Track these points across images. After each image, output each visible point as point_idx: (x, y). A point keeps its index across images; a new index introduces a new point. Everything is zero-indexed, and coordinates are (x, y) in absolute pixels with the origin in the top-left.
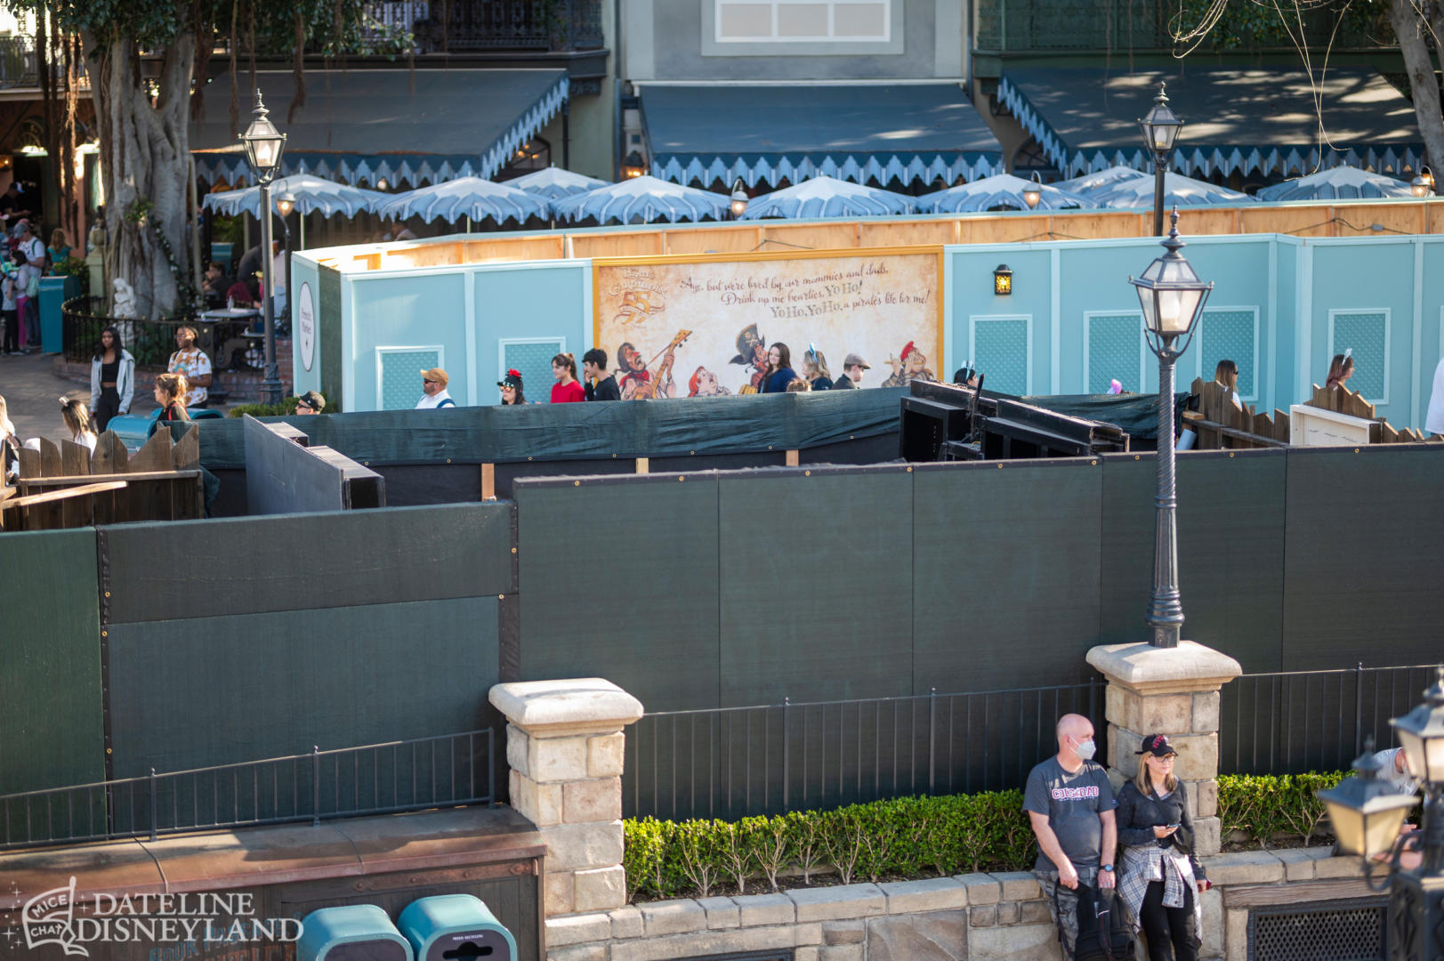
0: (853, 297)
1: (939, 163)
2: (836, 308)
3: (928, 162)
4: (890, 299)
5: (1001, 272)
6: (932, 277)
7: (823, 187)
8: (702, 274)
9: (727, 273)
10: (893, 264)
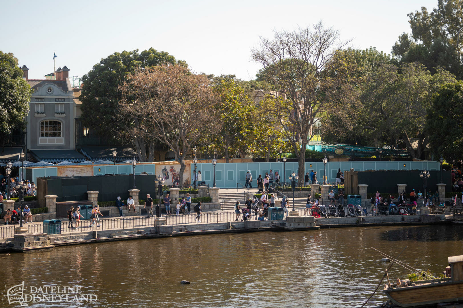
0: (84, 172)
1: (78, 160)
2: (82, 173)
3: (76, 159)
4: (88, 172)
5: (99, 169)
6: (92, 170)
7: (65, 162)
8: (68, 169)
9: (71, 169)
10: (88, 168)
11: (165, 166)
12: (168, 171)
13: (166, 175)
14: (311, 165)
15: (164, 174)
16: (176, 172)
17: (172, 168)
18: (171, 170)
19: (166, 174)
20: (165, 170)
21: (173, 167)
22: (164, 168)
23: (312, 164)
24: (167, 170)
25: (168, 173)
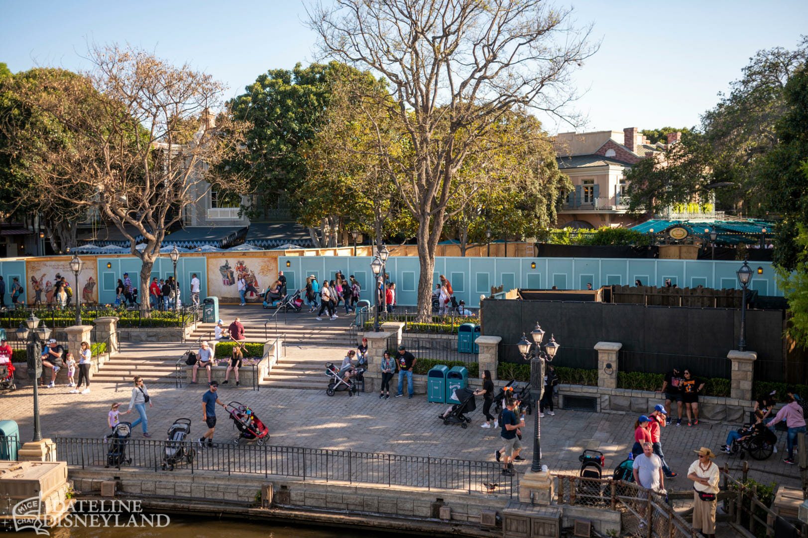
11: (227, 261)
12: (233, 269)
13: (228, 277)
14: (533, 263)
15: (224, 276)
16: (249, 273)
17: (241, 264)
18: (238, 268)
19: (229, 275)
20: (226, 267)
21: (243, 262)
22: (224, 264)
23: (535, 262)
24: (230, 268)
25: (232, 273)
